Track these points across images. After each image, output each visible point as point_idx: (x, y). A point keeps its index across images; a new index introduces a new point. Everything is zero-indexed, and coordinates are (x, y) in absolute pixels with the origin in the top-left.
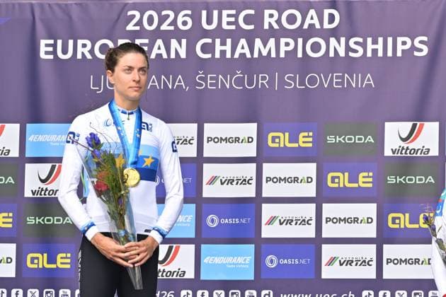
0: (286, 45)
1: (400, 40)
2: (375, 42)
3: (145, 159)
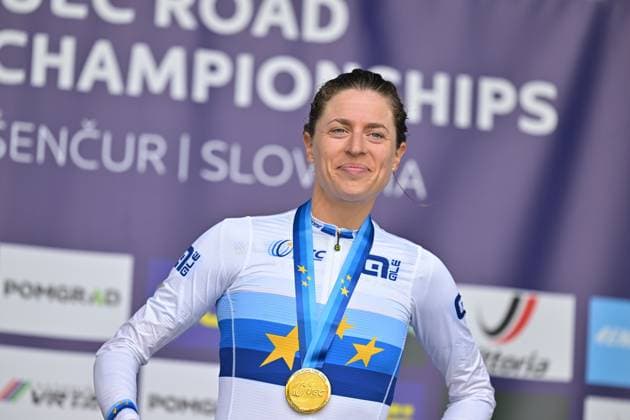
0: (212, 69)
1: (488, 86)
2: (428, 85)
3: (356, 345)
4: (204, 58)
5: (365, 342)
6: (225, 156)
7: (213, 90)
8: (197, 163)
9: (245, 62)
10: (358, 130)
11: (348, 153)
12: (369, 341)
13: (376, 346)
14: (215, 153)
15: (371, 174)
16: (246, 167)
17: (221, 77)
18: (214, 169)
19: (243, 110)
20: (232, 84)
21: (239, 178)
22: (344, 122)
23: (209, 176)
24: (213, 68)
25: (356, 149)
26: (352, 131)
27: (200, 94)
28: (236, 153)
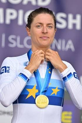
3: (52, 89)
4: (9, 11)
5: (55, 88)
6: (15, 40)
7: (11, 21)
8: (7, 42)
9: (21, 12)
10: (45, 25)
11: (43, 33)
12: (56, 88)
13: (58, 89)
14: (12, 39)
15: (49, 39)
16: (22, 43)
17: (14, 17)
18: (12, 43)
19: (20, 26)
20: (17, 19)
21: (20, 46)
22: (41, 23)
23: (11, 46)
24: (11, 14)
25: (45, 31)
26: (43, 26)
27: (8, 22)
28: (19, 39)
